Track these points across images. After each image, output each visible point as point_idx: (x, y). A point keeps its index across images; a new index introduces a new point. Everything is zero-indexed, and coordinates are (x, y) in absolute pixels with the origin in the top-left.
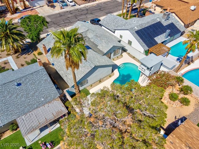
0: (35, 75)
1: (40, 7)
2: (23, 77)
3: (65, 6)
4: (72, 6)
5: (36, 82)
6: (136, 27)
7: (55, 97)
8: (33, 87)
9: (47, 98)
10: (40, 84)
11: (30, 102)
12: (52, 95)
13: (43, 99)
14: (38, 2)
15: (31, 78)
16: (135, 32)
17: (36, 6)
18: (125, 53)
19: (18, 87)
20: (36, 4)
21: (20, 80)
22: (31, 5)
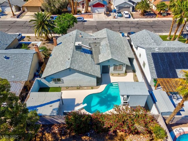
0: (23, 56)
1: (99, 13)
2: (14, 54)
3: (119, 16)
4: (125, 18)
5: (19, 61)
6: (156, 49)
7: (23, 80)
8: (15, 64)
9: (17, 77)
10: (21, 64)
11: (3, 74)
12: (22, 77)
13: (13, 77)
14: (98, 9)
15: (19, 57)
16: (152, 53)
17: (95, 12)
18: (133, 73)
19: (5, 59)
20: (96, 11)
21: (11, 55)
22: (92, 11)
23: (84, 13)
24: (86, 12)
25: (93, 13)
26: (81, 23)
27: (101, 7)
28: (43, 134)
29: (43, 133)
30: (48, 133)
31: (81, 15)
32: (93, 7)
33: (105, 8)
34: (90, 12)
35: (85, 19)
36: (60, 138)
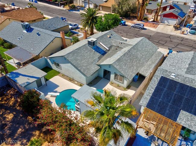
1: (168, 25)
3: (191, 33)
14: (169, 20)
20: (166, 21)
22: (160, 21)
23: (151, 22)
24: (154, 21)
25: (161, 24)
26: (139, 29)
27: (174, 18)
28: (11, 98)
29: (12, 96)
30: (14, 98)
31: (146, 22)
32: (163, 17)
33: (178, 21)
34: (158, 22)
35: (145, 27)
36: (16, 107)
